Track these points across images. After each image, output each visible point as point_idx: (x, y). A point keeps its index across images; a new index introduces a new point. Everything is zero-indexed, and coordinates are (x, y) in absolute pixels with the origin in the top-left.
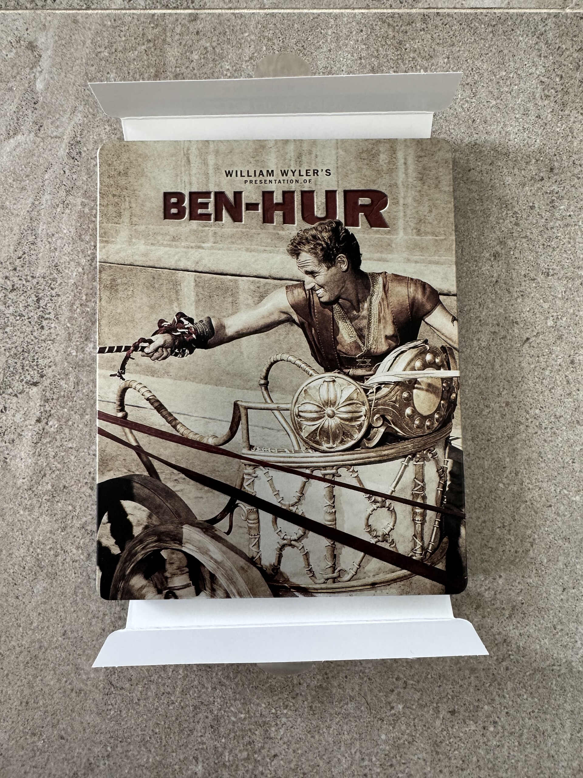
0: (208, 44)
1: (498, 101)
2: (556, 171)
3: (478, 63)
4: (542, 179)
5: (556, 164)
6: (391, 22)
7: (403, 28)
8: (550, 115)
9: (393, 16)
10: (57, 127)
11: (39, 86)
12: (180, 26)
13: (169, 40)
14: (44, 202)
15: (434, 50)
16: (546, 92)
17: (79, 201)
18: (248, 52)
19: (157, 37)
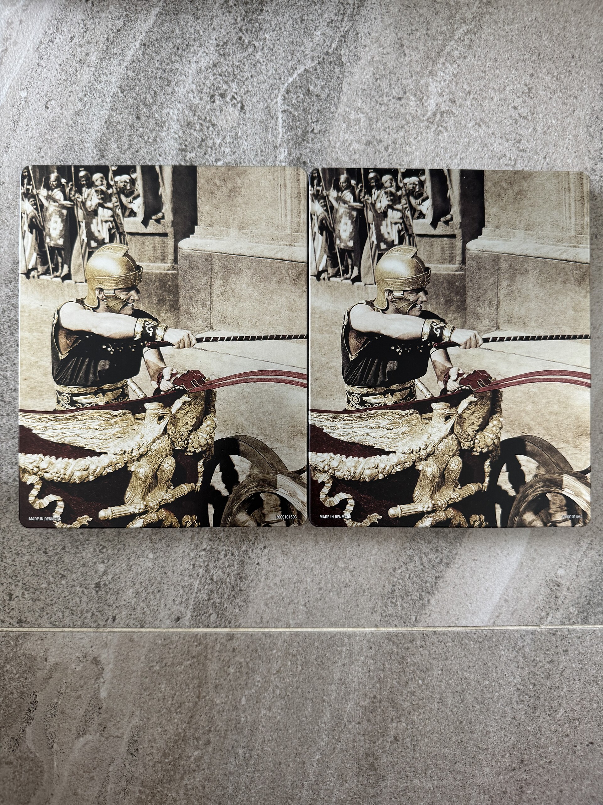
0: (242, 660)
1: (482, 706)
2: (526, 762)
3: (466, 675)
4: (514, 769)
5: (526, 757)
6: (396, 641)
7: (406, 645)
8: (523, 717)
9: (397, 635)
10: (118, 729)
11: (103, 694)
12: (219, 645)
13: (210, 656)
14: (109, 790)
15: (431, 664)
16: (521, 697)
17: (137, 789)
18: (275, 666)
19: (199, 654)
